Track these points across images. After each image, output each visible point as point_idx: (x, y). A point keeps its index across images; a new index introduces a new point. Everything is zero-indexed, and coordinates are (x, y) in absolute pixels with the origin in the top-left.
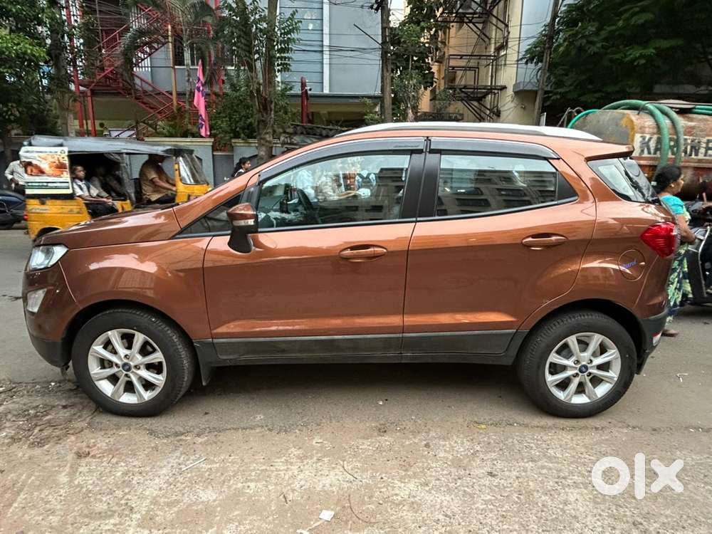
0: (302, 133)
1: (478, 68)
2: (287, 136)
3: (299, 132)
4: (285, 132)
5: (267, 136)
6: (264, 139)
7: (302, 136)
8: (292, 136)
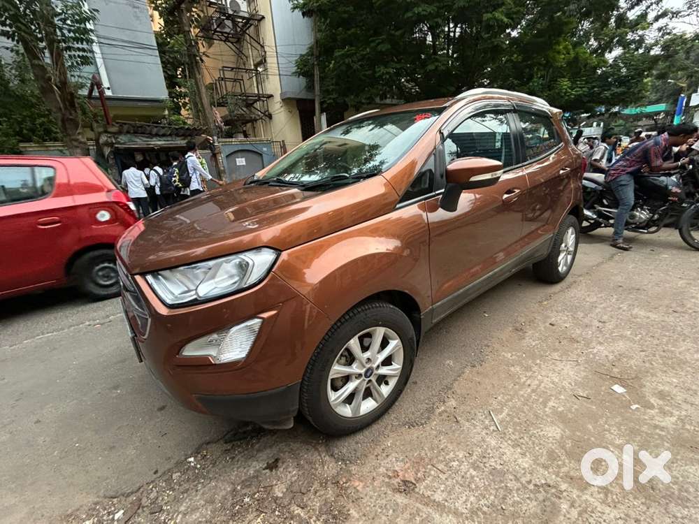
0: (128, 132)
1: (242, 80)
2: (109, 135)
3: (125, 131)
4: (106, 132)
5: (80, 137)
6: (76, 140)
7: (129, 136)
8: (116, 136)
